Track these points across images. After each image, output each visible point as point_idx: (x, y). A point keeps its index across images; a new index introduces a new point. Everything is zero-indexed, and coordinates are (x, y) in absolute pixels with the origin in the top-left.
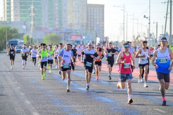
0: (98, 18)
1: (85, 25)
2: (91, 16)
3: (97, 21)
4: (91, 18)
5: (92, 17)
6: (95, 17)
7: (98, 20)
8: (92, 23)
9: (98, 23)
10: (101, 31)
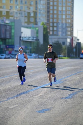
0: (64, 9)
1: (32, 15)
2: (53, 6)
3: (62, 15)
4: (53, 10)
5: (55, 8)
6: (60, 9)
7: (64, 13)
8: (55, 16)
9: (64, 17)
10: (69, 29)
